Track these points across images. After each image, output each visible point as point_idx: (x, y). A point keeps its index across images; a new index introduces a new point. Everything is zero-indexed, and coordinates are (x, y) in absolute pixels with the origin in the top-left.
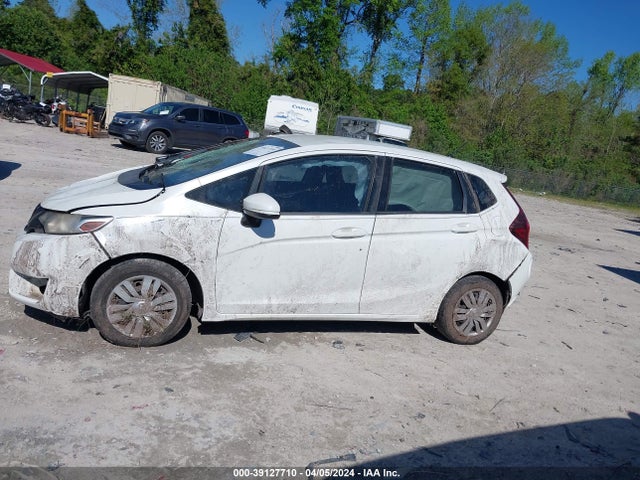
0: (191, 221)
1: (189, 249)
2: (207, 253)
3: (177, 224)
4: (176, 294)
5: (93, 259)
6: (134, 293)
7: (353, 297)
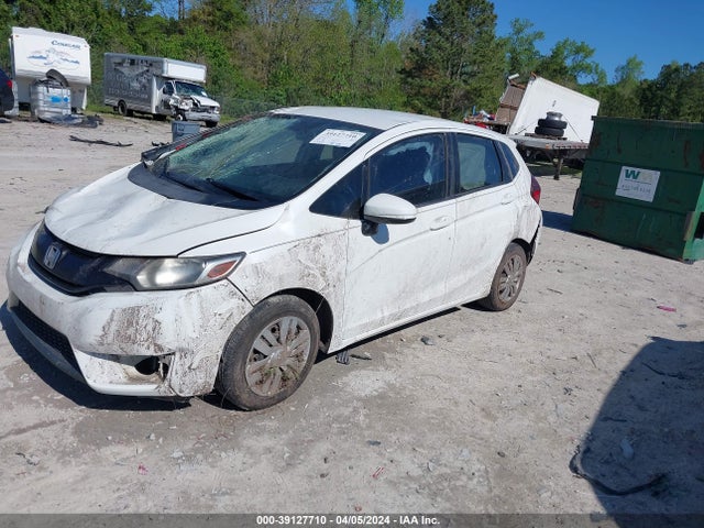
0: (322, 239)
1: (323, 274)
2: (339, 273)
3: (311, 248)
4: (310, 329)
5: (235, 311)
6: (274, 342)
7: (441, 289)
